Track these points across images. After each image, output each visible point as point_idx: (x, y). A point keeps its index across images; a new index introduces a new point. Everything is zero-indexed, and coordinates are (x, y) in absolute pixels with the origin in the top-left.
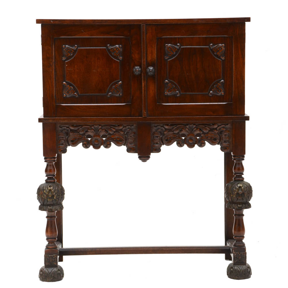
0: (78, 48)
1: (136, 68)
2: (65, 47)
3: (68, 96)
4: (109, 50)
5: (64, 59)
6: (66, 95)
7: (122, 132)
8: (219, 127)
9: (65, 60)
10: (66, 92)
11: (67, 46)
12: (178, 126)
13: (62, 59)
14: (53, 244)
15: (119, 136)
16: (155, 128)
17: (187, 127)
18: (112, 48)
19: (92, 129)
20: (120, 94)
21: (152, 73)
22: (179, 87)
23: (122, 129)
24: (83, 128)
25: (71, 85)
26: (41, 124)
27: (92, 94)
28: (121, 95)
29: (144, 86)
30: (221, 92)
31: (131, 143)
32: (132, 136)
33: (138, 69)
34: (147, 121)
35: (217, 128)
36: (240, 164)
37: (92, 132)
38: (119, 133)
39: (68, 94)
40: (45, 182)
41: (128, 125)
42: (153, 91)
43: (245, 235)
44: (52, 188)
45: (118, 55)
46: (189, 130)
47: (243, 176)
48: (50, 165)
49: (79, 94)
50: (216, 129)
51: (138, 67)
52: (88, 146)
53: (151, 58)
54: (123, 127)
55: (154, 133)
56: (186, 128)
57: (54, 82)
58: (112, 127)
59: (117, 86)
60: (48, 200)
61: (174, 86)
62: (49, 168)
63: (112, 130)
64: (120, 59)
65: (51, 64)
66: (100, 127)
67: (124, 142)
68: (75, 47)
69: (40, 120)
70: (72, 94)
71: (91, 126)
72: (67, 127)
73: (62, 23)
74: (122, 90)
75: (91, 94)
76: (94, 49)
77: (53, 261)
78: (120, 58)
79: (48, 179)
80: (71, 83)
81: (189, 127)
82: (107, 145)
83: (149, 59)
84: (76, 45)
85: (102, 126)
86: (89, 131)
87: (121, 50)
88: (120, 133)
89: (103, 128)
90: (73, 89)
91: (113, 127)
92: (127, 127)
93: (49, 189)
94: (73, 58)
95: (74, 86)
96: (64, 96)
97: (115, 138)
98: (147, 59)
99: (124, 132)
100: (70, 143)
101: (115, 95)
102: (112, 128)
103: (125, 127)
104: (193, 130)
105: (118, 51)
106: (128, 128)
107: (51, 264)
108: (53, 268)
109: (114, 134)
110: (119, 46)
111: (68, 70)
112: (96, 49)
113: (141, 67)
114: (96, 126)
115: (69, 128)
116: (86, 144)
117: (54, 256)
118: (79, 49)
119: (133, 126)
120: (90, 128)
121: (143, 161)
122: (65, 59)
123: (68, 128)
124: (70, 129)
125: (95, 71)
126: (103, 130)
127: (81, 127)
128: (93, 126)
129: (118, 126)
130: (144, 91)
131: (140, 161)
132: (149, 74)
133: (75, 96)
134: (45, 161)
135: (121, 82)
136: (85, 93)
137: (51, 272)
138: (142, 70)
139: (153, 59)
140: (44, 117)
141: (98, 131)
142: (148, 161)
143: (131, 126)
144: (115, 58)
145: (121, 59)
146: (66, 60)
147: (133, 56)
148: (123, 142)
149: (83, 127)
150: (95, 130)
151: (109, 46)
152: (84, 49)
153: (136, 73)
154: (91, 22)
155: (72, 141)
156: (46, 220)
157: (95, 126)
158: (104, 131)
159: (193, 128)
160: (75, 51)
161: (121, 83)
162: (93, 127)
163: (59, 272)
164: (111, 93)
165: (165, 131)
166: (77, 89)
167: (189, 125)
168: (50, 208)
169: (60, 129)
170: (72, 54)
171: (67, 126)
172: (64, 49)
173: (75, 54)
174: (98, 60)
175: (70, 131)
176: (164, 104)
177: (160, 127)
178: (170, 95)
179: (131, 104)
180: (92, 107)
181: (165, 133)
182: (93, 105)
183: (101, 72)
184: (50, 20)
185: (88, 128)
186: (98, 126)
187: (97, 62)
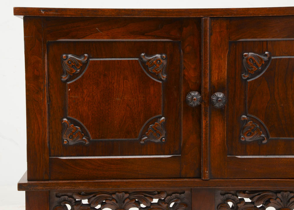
0: (90, 59)
1: (193, 94)
2: (67, 57)
3: (71, 143)
4: (143, 63)
5: (64, 78)
6: (68, 141)
7: (165, 204)
9: (67, 81)
10: (68, 136)
11: (70, 56)
12: (262, 194)
13: (62, 78)
16: (222, 197)
17: (279, 195)
18: (150, 60)
19: (113, 199)
20: (161, 140)
21: (221, 104)
22: (266, 127)
23: (165, 198)
24: (97, 198)
25: (76, 124)
26: (24, 193)
27: (113, 139)
28: (164, 141)
29: (206, 126)
33: (196, 96)
34: (210, 187)
37: (112, 204)
38: (159, 206)
39: (71, 140)
41: (175, 192)
42: (220, 134)
45: (160, 71)
46: (281, 201)
49: (91, 139)
51: (196, 93)
53: (218, 77)
54: (167, 196)
55: (221, 206)
56: (277, 198)
57: (47, 119)
58: (146, 196)
59: (157, 125)
61: (258, 126)
63: (147, 200)
64: (162, 79)
65: (42, 87)
66: (127, 195)
68: (85, 59)
69: (21, 187)
70: (79, 139)
73: (61, 15)
74: (164, 132)
75: (111, 139)
76: (118, 61)
78: (163, 77)
80: (77, 120)
81: (282, 196)
83: (215, 78)
84: (86, 55)
85: (130, 194)
86: (107, 202)
87: (165, 62)
88: (162, 206)
89: (132, 197)
90: (80, 130)
91: (150, 196)
92: (173, 195)
94: (80, 76)
95: (82, 124)
96: (65, 143)
98: (210, 79)
99: (168, 204)
101: (153, 140)
102: (146, 198)
103: (171, 195)
104: (289, 201)
105: (159, 65)
106: (174, 197)
109: (151, 207)
110: (161, 57)
111: (72, 98)
112: (121, 61)
113: (200, 92)
114: (120, 194)
115: (73, 198)
118: (92, 61)
119: (184, 193)
120: (110, 197)
122: (66, 79)
123: (70, 198)
125: (118, 99)
126: (131, 200)
127: (94, 196)
129: (159, 193)
130: (206, 134)
132: (217, 105)
133: (84, 142)
135: (163, 118)
136: (101, 138)
138: (202, 97)
139: (221, 79)
141: (124, 202)
143: (180, 194)
144: (153, 78)
145: (164, 79)
146: (69, 81)
147: (186, 74)
149: (97, 196)
150: (118, 200)
151: (144, 55)
152: (100, 61)
153: (192, 103)
154: (113, 13)
157: (117, 194)
158: (134, 203)
159: (289, 197)
160: (85, 64)
161: (163, 120)
162: (114, 196)
164: (146, 138)
165: (240, 203)
166: (88, 131)
167: (282, 193)
169: (57, 199)
170: (78, 70)
171: (69, 194)
172: (65, 61)
173: (85, 71)
174: (125, 80)
175: (74, 203)
176: (239, 157)
177: (230, 195)
178: (250, 141)
179: (180, 155)
180: (114, 161)
181: (239, 206)
182: (115, 159)
183: (130, 100)
184: (39, 9)
185: (105, 198)
186: (124, 193)
187: (123, 84)
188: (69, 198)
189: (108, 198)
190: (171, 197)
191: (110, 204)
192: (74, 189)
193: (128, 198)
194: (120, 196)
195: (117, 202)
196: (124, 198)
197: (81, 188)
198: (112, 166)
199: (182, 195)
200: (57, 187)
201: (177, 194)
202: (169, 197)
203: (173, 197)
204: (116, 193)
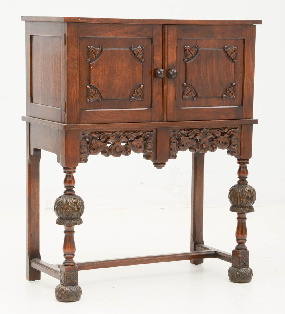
0: (103, 49)
1: (161, 70)
2: (90, 47)
3: (92, 101)
4: (132, 51)
6: (90, 100)
7: (142, 138)
8: (230, 131)
10: (90, 96)
11: (92, 46)
12: (193, 131)
13: (87, 60)
15: (139, 143)
16: (173, 133)
18: (136, 50)
19: (114, 136)
20: (141, 99)
21: (175, 76)
22: (196, 90)
23: (142, 135)
24: (105, 135)
25: (95, 89)
28: (143, 100)
30: (233, 96)
32: (151, 142)
33: (163, 72)
35: (228, 131)
36: (245, 168)
37: (113, 139)
38: (139, 140)
39: (92, 99)
40: (63, 194)
42: (172, 94)
43: (248, 239)
44: (76, 200)
45: (141, 57)
46: (203, 134)
47: (247, 180)
48: (69, 176)
49: (103, 99)
50: (226, 133)
52: (108, 154)
53: (172, 60)
54: (143, 133)
55: (172, 139)
56: (201, 132)
58: (132, 134)
59: (139, 89)
62: (68, 179)
63: (132, 136)
65: (76, 66)
67: (144, 149)
68: (100, 48)
69: (65, 127)
70: (96, 99)
71: (113, 133)
72: (89, 135)
73: (90, 22)
79: (67, 191)
80: (95, 86)
81: (203, 131)
82: (127, 152)
83: (170, 61)
84: (100, 46)
85: (123, 132)
86: (110, 138)
89: (124, 134)
90: (97, 93)
91: (134, 133)
92: (147, 133)
93: (74, 202)
94: (98, 60)
96: (88, 101)
97: (135, 145)
98: (168, 61)
100: (91, 151)
101: (137, 99)
104: (206, 134)
105: (141, 52)
107: (72, 282)
109: (135, 140)
110: (142, 48)
111: (93, 73)
114: (117, 133)
115: (91, 135)
117: (74, 273)
121: (158, 168)
122: (89, 61)
126: (124, 136)
127: (103, 134)
129: (139, 132)
131: (155, 168)
133: (99, 100)
134: (64, 172)
135: (142, 85)
136: (109, 98)
140: (68, 124)
141: (120, 137)
142: (163, 168)
143: (151, 132)
145: (143, 61)
146: (91, 62)
151: (133, 47)
152: (109, 50)
153: (161, 76)
155: (94, 149)
156: (63, 235)
158: (125, 138)
159: (207, 132)
160: (100, 52)
164: (133, 97)
165: (182, 137)
166: (101, 94)
167: (203, 129)
168: (74, 222)
169: (82, 136)
170: (97, 56)
171: (89, 133)
172: (89, 50)
173: (100, 56)
174: (122, 62)
175: (92, 139)
176: (182, 108)
177: (177, 132)
178: (188, 98)
179: (152, 108)
181: (181, 139)
183: (125, 74)
184: (78, 18)
185: (109, 135)
186: (120, 132)
187: (121, 65)
189: (111, 135)
193: (122, 135)
195: (116, 138)
196: (120, 135)
199: (152, 132)
202: (144, 134)
204: (115, 132)
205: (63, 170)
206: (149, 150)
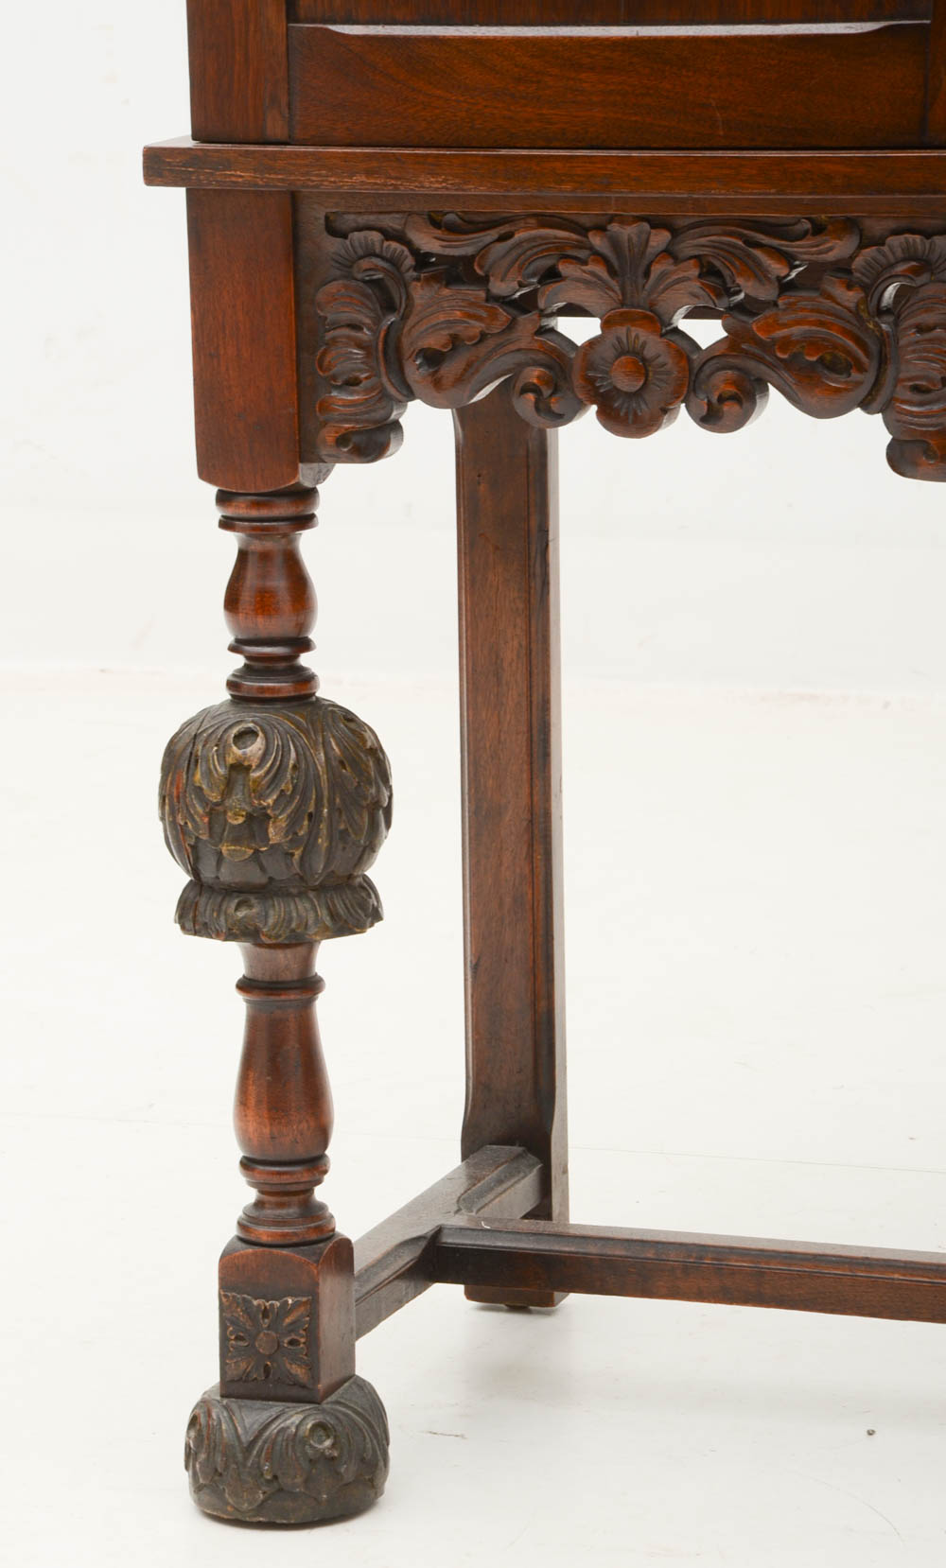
7: (849, 287)
14: (292, 1211)
15: (821, 324)
19: (596, 255)
23: (852, 258)
24: (519, 244)
31: (928, 391)
32: (934, 328)
37: (588, 284)
38: (828, 303)
40: (225, 696)
41: (904, 223)
44: (256, 747)
48: (265, 557)
52: (555, 407)
54: (861, 246)
58: (758, 245)
60: (224, 849)
62: (253, 579)
63: (759, 264)
66: (660, 239)
67: (869, 378)
69: (159, 165)
71: (583, 230)
72: (388, 235)
77: (279, 1346)
79: (248, 671)
82: (714, 399)
85: (675, 232)
86: (565, 269)
88: (834, 298)
89: (687, 247)
91: (775, 242)
92: (895, 241)
97: (785, 343)
99: (866, 288)
100: (415, 372)
102: (757, 253)
103: (880, 242)
106: (899, 253)
107: (267, 1370)
108: (276, 1408)
109: (784, 302)
114: (627, 232)
115: (408, 243)
116: (546, 392)
117: (286, 1310)
120: (580, 246)
123: (394, 245)
124: (415, 252)
126: (683, 263)
127: (502, 238)
128: (601, 228)
129: (818, 229)
134: (226, 524)
137: (253, 1443)
140: (194, 137)
141: (647, 274)
143: (930, 234)
148: (855, 376)
149: (520, 236)
150: (616, 264)
155: (433, 359)
156: (238, 1009)
157: (614, 227)
158: (695, 280)
162: (597, 241)
163: (328, 1443)
168: (240, 914)
169: (333, 245)
171: (391, 222)
175: (411, 271)
179: (928, 22)
180: (594, 52)
182: (596, 39)
185: (557, 248)
186: (646, 226)
188: (386, 244)
189: (570, 252)
190: (884, 255)
191: (578, 280)
192: (396, 187)
193: (668, 252)
194: (630, 240)
195: (612, 271)
196: (649, 250)
197: (427, 185)
198: (583, 76)
199: (939, 240)
200: (317, 175)
201: (910, 237)
202: (869, 252)
203: (893, 253)
204: (609, 227)
205: (216, 514)
206: (917, 397)
